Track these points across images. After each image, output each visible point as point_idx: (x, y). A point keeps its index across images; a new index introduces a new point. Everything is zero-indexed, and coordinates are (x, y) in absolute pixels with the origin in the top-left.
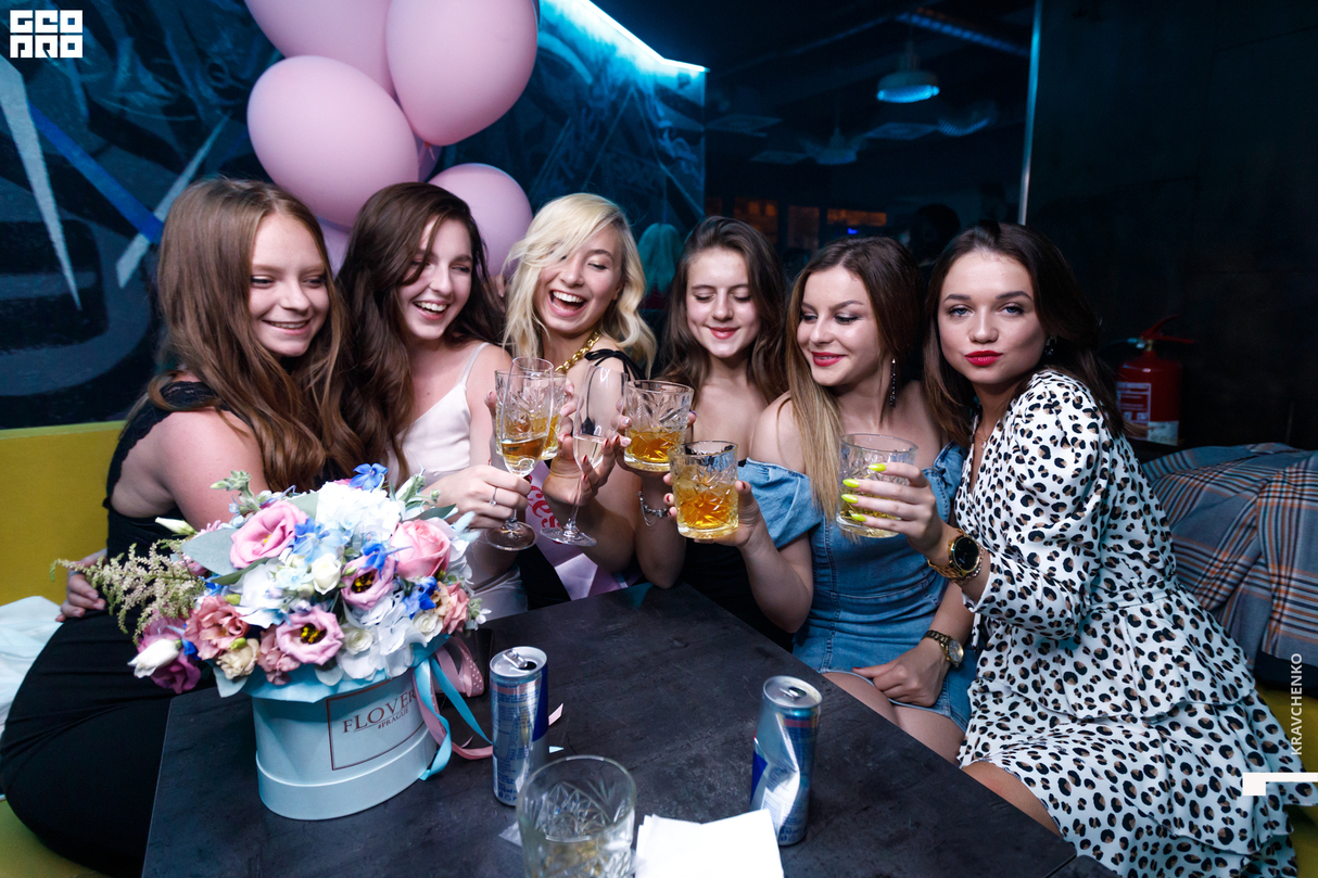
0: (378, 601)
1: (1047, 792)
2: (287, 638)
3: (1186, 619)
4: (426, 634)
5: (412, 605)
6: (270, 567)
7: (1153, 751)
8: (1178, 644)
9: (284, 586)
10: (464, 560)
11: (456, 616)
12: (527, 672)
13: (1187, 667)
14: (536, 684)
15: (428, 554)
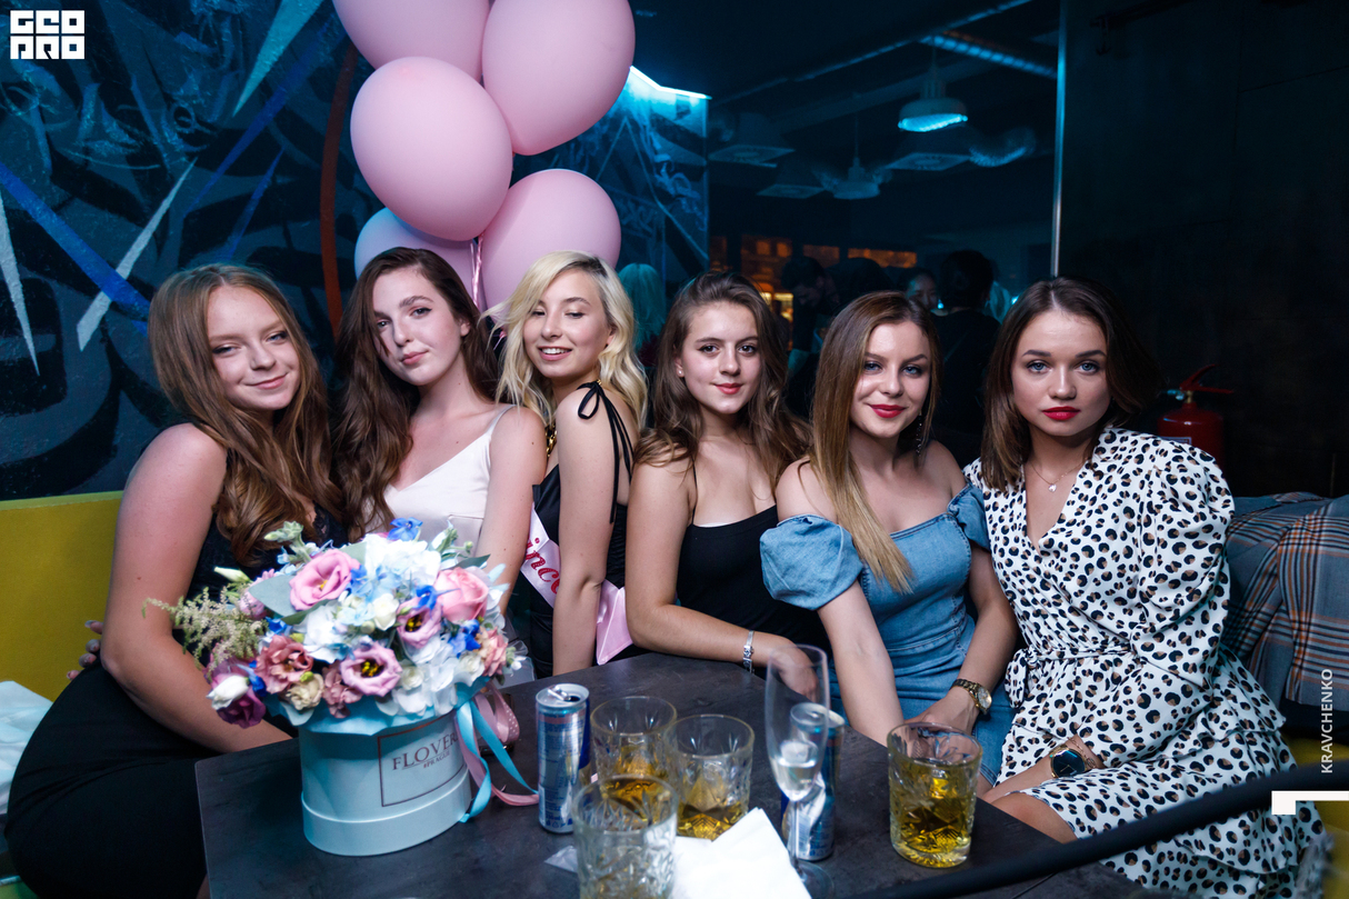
0: (427, 640)
1: (1075, 816)
2: (351, 671)
4: (472, 673)
5: (459, 645)
6: (328, 610)
7: (1174, 781)
9: (349, 622)
10: (498, 610)
11: (496, 658)
12: (570, 704)
14: (579, 716)
15: (469, 598)
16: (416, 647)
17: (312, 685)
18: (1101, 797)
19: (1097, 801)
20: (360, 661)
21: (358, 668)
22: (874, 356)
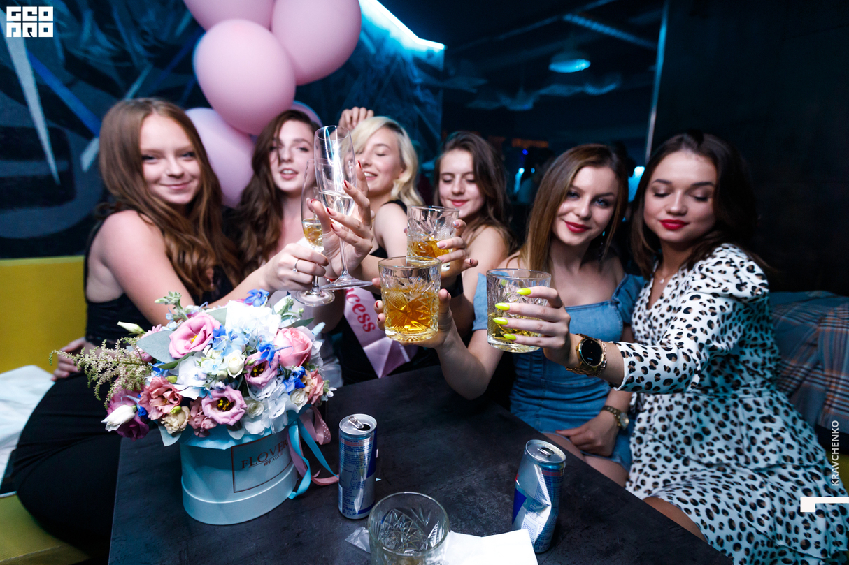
0: (267, 383)
1: (700, 518)
2: (209, 407)
3: (782, 409)
4: (298, 405)
5: (290, 385)
8: (777, 425)
9: (207, 372)
11: (316, 393)
12: (364, 432)
13: (782, 441)
14: (370, 440)
15: (299, 351)
16: (257, 388)
17: (180, 416)
18: (715, 502)
19: (713, 505)
20: (217, 399)
21: (214, 405)
22: (577, 188)
